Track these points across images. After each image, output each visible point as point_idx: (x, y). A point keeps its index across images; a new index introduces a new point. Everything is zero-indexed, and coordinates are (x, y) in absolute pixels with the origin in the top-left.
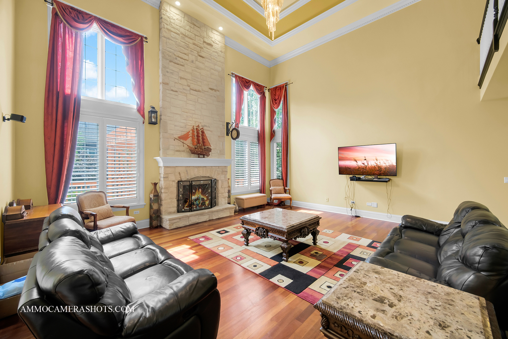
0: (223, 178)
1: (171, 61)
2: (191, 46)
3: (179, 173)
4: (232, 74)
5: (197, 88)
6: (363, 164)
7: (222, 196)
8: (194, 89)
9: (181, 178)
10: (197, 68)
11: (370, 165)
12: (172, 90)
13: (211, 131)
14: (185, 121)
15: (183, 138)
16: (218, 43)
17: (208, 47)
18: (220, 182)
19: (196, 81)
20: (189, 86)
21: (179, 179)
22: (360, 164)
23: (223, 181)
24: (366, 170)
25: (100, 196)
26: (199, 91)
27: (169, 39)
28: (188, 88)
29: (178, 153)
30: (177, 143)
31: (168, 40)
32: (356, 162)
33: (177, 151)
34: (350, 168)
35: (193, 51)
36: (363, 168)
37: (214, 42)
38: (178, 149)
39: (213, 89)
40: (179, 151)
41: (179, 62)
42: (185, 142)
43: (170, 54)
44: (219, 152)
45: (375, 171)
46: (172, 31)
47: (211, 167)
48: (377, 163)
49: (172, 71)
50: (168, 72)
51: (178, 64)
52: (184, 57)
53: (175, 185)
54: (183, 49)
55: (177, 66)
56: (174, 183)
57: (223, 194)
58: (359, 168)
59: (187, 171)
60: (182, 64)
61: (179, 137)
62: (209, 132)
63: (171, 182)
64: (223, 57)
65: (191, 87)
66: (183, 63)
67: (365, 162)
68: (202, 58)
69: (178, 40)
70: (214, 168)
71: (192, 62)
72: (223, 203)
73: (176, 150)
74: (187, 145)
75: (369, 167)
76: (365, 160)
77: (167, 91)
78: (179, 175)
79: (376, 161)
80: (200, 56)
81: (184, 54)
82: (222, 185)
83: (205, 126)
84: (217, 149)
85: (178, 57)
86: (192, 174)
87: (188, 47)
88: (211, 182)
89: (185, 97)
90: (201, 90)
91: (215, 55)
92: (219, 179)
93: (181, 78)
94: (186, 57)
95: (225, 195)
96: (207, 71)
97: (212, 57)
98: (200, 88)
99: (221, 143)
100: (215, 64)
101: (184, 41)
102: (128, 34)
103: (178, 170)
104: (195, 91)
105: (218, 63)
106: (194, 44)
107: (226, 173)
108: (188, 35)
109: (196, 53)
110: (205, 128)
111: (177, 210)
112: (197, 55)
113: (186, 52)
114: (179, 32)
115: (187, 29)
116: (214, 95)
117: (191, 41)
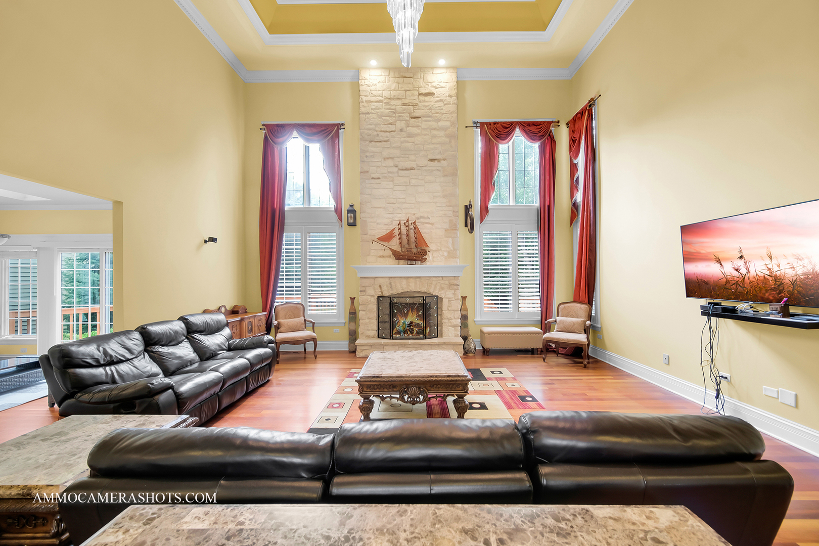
0: (451, 296)
1: (371, 142)
2: (399, 109)
3: (380, 286)
4: (474, 123)
5: (408, 164)
6: (737, 270)
7: (450, 324)
8: (404, 168)
9: (382, 292)
10: (410, 136)
11: (752, 272)
12: (373, 178)
13: (432, 224)
14: (391, 216)
15: (387, 238)
16: (443, 86)
17: (427, 98)
18: (445, 301)
19: (408, 156)
20: (397, 166)
21: (380, 294)
22: (728, 270)
23: (450, 299)
24: (743, 287)
25: (296, 307)
26: (412, 169)
27: (368, 113)
28: (395, 169)
29: (381, 259)
30: (377, 246)
31: (367, 116)
32: (721, 264)
33: (380, 257)
34: (706, 283)
35: (402, 114)
36: (737, 283)
37: (437, 86)
38: (381, 253)
39: (436, 160)
40: (383, 257)
41: (382, 139)
42: (386, 244)
43: (370, 132)
44: (446, 254)
45: (767, 291)
46: (372, 102)
47: (429, 278)
48: (770, 266)
49: (372, 154)
50: (367, 156)
51: (380, 142)
52: (388, 130)
53: (374, 300)
54: (388, 118)
55: (378, 144)
56: (372, 298)
57: (451, 321)
58: (728, 282)
59: (390, 283)
60: (386, 139)
61: (379, 239)
62: (428, 226)
63: (369, 297)
64: (453, 104)
65: (400, 167)
66: (387, 137)
67: (740, 263)
68: (415, 120)
69: (381, 109)
70: (434, 279)
71: (401, 130)
72: (450, 335)
73: (378, 255)
74: (390, 248)
75: (752, 279)
76: (741, 257)
77: (367, 181)
78: (379, 288)
79: (768, 261)
80: (412, 118)
81: (389, 124)
82: (449, 306)
83: (422, 217)
84: (443, 249)
85: (381, 131)
86: (400, 288)
87: (394, 113)
88: (424, 300)
89: (392, 183)
90: (415, 166)
91: (439, 107)
92: (442, 296)
93: (385, 159)
94: (392, 128)
95: (455, 323)
96: (425, 135)
97: (433, 111)
98: (413, 164)
99: (450, 240)
100: (439, 120)
101: (389, 107)
102: (323, 128)
103: (381, 281)
104: (406, 170)
105: (443, 116)
106: (404, 104)
107: (456, 287)
108: (394, 96)
109: (407, 117)
110: (422, 220)
111: (376, 335)
112: (408, 119)
113: (391, 121)
114: (381, 98)
115: (393, 88)
116: (438, 168)
117: (399, 102)
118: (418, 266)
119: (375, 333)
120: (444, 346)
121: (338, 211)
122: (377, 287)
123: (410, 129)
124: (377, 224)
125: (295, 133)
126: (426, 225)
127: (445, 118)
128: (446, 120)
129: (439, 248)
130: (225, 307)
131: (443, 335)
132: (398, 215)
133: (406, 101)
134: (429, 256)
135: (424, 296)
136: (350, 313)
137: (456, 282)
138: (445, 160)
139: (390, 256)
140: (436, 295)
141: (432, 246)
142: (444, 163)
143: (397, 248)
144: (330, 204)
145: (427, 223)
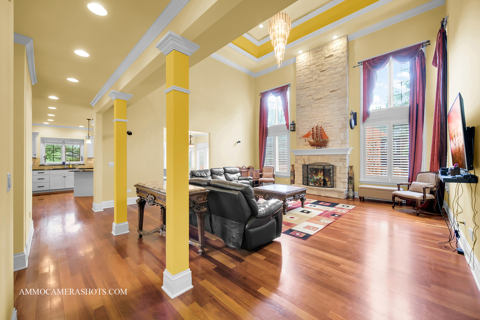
0: (342, 165)
1: (301, 90)
2: (314, 69)
3: (304, 160)
4: (359, 63)
5: (319, 97)
7: (340, 181)
8: (317, 99)
9: (304, 162)
10: (320, 81)
12: (302, 107)
13: (332, 126)
14: (310, 124)
15: (307, 136)
16: (339, 49)
17: (329, 59)
18: (338, 168)
19: (319, 92)
21: (304, 163)
23: (341, 167)
25: (270, 169)
26: (321, 99)
27: (300, 76)
28: (313, 100)
29: (305, 146)
30: (303, 140)
31: (300, 77)
33: (305, 145)
35: (316, 72)
37: (335, 50)
38: (305, 143)
39: (334, 91)
40: (306, 145)
41: (306, 87)
42: (306, 139)
43: (300, 85)
44: (340, 142)
46: (302, 70)
47: (329, 156)
49: (301, 96)
50: (299, 97)
52: (309, 81)
53: (301, 166)
54: (309, 76)
55: (304, 90)
56: (300, 165)
57: (341, 179)
59: (309, 158)
61: (303, 137)
63: (299, 165)
64: (344, 57)
65: (315, 99)
66: (308, 85)
68: (323, 72)
69: (306, 72)
70: (331, 156)
71: (316, 80)
72: (340, 187)
73: (304, 144)
74: (308, 141)
77: (299, 109)
80: (321, 72)
81: (310, 78)
82: (340, 171)
83: (326, 123)
84: (338, 140)
85: (306, 83)
86: (313, 161)
87: (312, 72)
88: (324, 167)
89: (311, 108)
90: (322, 97)
91: (336, 61)
92: (336, 165)
93: (307, 97)
94: (311, 80)
95: (343, 181)
96: (328, 79)
97: (333, 65)
98: (322, 96)
99: (342, 134)
100: (336, 68)
101: (309, 70)
102: (281, 89)
103: (303, 157)
104: (318, 99)
105: (339, 65)
106: (317, 66)
107: (344, 160)
108: (312, 63)
109: (318, 72)
111: (302, 183)
112: (319, 73)
113: (311, 77)
114: (306, 67)
115: (311, 60)
116: (335, 95)
117: (314, 66)
118: (323, 149)
119: (301, 182)
120: (333, 192)
121: (287, 125)
122: (302, 160)
123: (321, 78)
124: (304, 129)
125: (271, 94)
126: (328, 127)
127: (339, 66)
128: (340, 67)
129: (336, 139)
130: (245, 166)
131: (337, 187)
132: (313, 123)
133: (317, 64)
134: (330, 144)
135: (324, 165)
136: (291, 172)
137: (344, 158)
138: (339, 89)
139: (308, 145)
140: (333, 164)
141: (331, 138)
142: (339, 91)
143: (312, 141)
144: (284, 123)
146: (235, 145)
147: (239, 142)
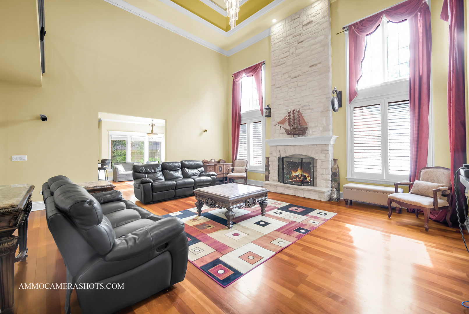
0: (323, 158)
1: (276, 67)
2: (291, 41)
3: (279, 151)
4: (344, 28)
5: (296, 74)
7: (322, 178)
8: (294, 77)
10: (298, 55)
12: (277, 88)
13: (312, 109)
14: (286, 108)
15: (282, 122)
16: (319, 13)
17: (307, 27)
18: (319, 162)
19: (296, 68)
20: (290, 77)
21: (279, 156)
23: (322, 161)
25: (243, 162)
26: (299, 76)
27: (275, 51)
28: (289, 79)
29: (281, 135)
30: (278, 127)
31: (275, 52)
33: (281, 133)
35: (292, 44)
37: (315, 15)
38: (281, 131)
39: (314, 65)
41: (281, 63)
42: (281, 126)
43: (276, 61)
44: (321, 129)
46: (277, 43)
47: (308, 146)
49: (276, 74)
50: (274, 76)
51: (281, 65)
52: (285, 56)
54: (285, 49)
56: (276, 158)
57: (323, 176)
59: (285, 149)
60: (284, 62)
61: (278, 123)
62: (309, 111)
63: (274, 157)
64: (326, 21)
65: (292, 77)
68: (301, 43)
69: (281, 45)
70: (311, 146)
71: (292, 54)
72: (322, 186)
73: (280, 133)
74: (284, 128)
77: (274, 90)
78: (279, 152)
80: (299, 43)
81: (286, 52)
82: (321, 166)
83: (305, 106)
84: (319, 126)
85: (281, 59)
86: (290, 152)
87: (289, 44)
88: (302, 160)
89: (287, 88)
90: (300, 74)
91: (316, 28)
92: (317, 158)
93: (283, 75)
94: (287, 54)
95: (326, 178)
96: (307, 51)
97: (312, 33)
98: (300, 73)
99: (324, 119)
100: (317, 37)
101: (285, 42)
102: (254, 68)
103: (279, 148)
104: (296, 77)
105: (319, 33)
106: (294, 37)
107: (326, 152)
108: (288, 34)
109: (296, 44)
110: (305, 108)
111: (278, 180)
112: (296, 45)
113: (287, 50)
114: (282, 39)
115: (287, 30)
116: (316, 70)
117: (291, 37)
118: (301, 138)
119: (277, 178)
120: (312, 192)
121: (262, 110)
122: (278, 151)
123: (298, 51)
124: (280, 114)
125: (244, 75)
126: (307, 111)
127: (320, 34)
128: (321, 36)
129: (317, 125)
130: (214, 159)
131: (318, 185)
132: (290, 107)
133: (294, 35)
134: (310, 132)
135: (302, 157)
136: (266, 166)
137: (326, 148)
138: (320, 63)
139: (285, 133)
140: (313, 157)
141: (310, 124)
142: (319, 66)
143: (289, 128)
144: (259, 108)
145: (308, 109)
146: (201, 134)
147: (206, 131)
